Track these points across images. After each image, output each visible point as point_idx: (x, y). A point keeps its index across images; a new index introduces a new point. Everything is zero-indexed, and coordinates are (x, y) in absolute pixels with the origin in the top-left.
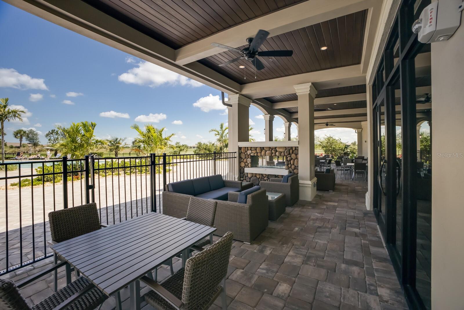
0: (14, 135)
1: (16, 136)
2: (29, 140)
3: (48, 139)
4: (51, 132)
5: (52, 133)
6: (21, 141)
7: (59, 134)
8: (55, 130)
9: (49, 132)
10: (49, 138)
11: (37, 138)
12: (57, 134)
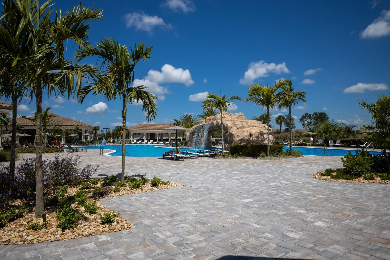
0: (276, 120)
1: (277, 122)
2: (287, 125)
3: (302, 124)
4: (304, 116)
5: (305, 118)
6: (281, 126)
7: (311, 117)
8: (308, 114)
9: (303, 116)
10: (303, 122)
11: (293, 123)
12: (309, 118)
